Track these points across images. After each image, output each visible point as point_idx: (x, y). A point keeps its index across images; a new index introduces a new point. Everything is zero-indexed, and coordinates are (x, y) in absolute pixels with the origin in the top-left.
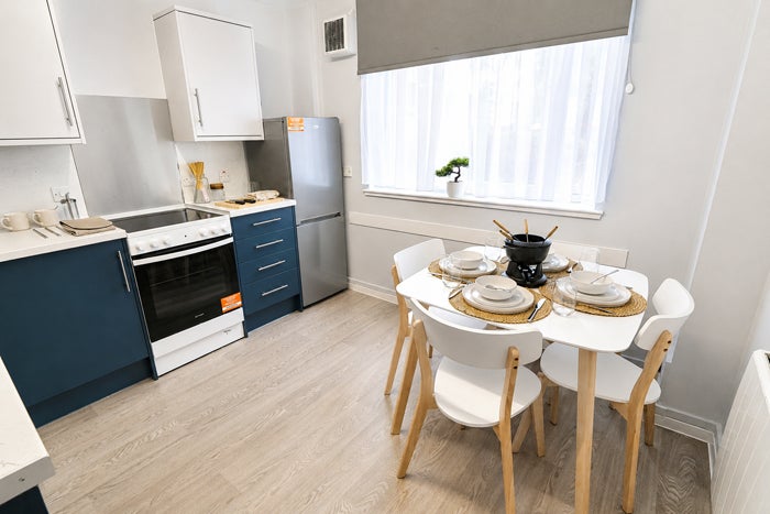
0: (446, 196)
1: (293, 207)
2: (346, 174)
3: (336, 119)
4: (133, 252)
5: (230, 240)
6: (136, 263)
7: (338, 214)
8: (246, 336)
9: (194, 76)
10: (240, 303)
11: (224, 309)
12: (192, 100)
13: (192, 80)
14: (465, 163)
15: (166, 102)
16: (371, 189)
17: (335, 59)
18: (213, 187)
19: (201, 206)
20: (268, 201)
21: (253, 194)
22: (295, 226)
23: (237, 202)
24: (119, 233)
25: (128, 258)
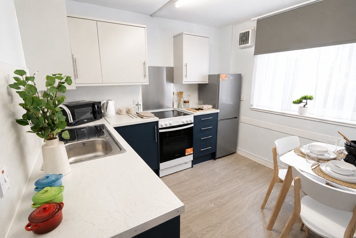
0: (297, 113)
1: (218, 113)
2: (242, 99)
3: (240, 75)
4: (160, 127)
5: (192, 125)
6: (160, 131)
7: (236, 118)
8: (192, 167)
9: (187, 58)
10: (192, 152)
11: (186, 154)
12: (184, 68)
13: (186, 60)
14: (310, 99)
15: (173, 68)
16: (254, 107)
17: (242, 48)
18: (185, 102)
19: (180, 110)
20: (208, 110)
21: (202, 106)
22: (217, 121)
23: (196, 109)
24: (155, 119)
25: (158, 129)
